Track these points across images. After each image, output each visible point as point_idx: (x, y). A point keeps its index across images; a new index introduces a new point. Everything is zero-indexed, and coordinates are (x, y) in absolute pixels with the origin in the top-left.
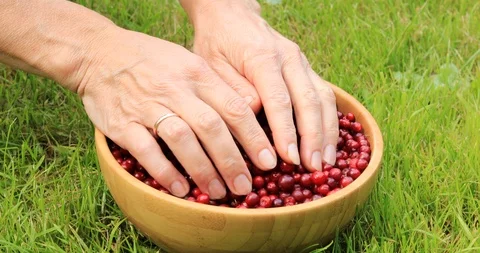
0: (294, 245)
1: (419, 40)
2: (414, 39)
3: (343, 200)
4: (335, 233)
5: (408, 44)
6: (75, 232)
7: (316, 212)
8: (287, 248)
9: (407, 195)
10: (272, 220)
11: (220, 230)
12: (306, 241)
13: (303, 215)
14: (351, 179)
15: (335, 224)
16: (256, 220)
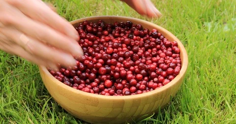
0: (136, 115)
1: (220, 5)
2: (217, 5)
3: (162, 92)
4: (158, 109)
5: (214, 7)
6: (24, 104)
7: (147, 98)
8: (132, 116)
9: (201, 90)
10: (123, 102)
11: (96, 106)
12: (143, 113)
13: (140, 100)
14: (169, 81)
15: (158, 105)
16: (114, 102)
